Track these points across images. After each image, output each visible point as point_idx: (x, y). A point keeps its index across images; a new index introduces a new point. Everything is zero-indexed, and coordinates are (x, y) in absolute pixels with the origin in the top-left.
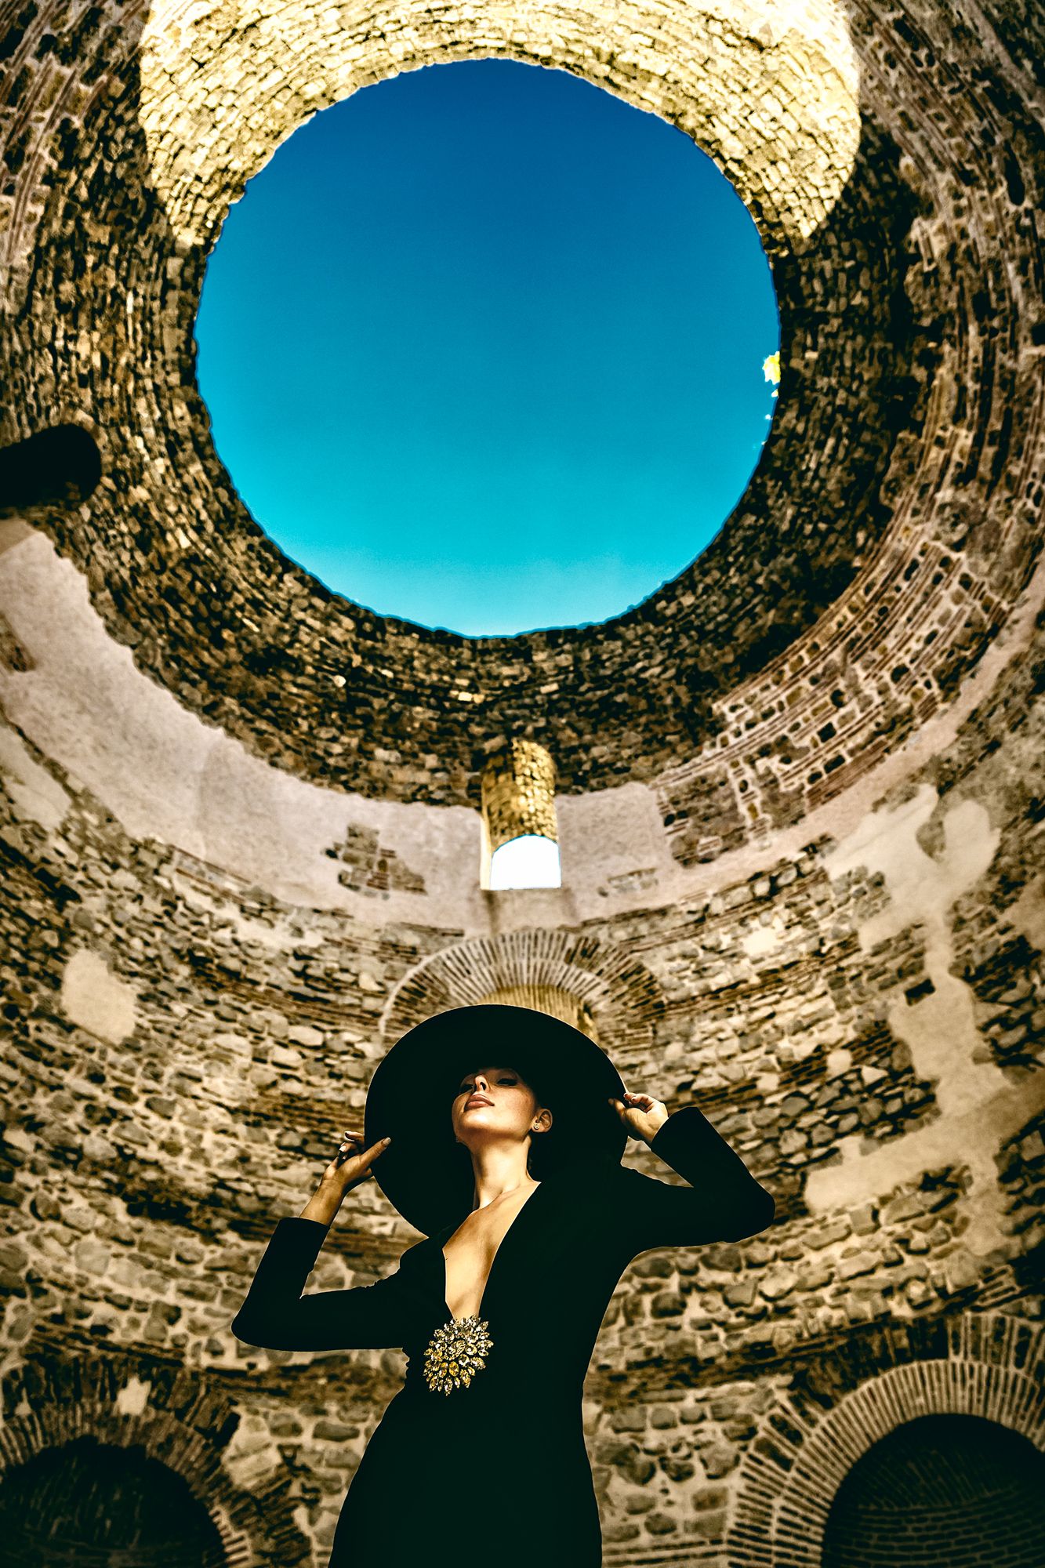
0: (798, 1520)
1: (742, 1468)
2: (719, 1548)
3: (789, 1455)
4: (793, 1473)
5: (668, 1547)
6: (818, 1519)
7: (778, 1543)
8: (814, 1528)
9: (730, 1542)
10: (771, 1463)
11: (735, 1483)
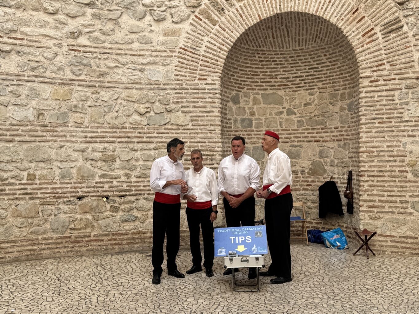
0: (215, 48)
1: (190, 21)
2: (174, 54)
3: (216, 19)
4: (217, 27)
5: (147, 50)
6: (225, 49)
7: (203, 56)
8: (222, 52)
9: (179, 52)
10: (206, 21)
11: (186, 26)
